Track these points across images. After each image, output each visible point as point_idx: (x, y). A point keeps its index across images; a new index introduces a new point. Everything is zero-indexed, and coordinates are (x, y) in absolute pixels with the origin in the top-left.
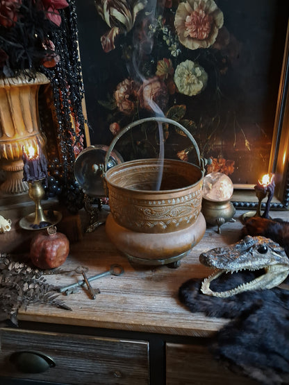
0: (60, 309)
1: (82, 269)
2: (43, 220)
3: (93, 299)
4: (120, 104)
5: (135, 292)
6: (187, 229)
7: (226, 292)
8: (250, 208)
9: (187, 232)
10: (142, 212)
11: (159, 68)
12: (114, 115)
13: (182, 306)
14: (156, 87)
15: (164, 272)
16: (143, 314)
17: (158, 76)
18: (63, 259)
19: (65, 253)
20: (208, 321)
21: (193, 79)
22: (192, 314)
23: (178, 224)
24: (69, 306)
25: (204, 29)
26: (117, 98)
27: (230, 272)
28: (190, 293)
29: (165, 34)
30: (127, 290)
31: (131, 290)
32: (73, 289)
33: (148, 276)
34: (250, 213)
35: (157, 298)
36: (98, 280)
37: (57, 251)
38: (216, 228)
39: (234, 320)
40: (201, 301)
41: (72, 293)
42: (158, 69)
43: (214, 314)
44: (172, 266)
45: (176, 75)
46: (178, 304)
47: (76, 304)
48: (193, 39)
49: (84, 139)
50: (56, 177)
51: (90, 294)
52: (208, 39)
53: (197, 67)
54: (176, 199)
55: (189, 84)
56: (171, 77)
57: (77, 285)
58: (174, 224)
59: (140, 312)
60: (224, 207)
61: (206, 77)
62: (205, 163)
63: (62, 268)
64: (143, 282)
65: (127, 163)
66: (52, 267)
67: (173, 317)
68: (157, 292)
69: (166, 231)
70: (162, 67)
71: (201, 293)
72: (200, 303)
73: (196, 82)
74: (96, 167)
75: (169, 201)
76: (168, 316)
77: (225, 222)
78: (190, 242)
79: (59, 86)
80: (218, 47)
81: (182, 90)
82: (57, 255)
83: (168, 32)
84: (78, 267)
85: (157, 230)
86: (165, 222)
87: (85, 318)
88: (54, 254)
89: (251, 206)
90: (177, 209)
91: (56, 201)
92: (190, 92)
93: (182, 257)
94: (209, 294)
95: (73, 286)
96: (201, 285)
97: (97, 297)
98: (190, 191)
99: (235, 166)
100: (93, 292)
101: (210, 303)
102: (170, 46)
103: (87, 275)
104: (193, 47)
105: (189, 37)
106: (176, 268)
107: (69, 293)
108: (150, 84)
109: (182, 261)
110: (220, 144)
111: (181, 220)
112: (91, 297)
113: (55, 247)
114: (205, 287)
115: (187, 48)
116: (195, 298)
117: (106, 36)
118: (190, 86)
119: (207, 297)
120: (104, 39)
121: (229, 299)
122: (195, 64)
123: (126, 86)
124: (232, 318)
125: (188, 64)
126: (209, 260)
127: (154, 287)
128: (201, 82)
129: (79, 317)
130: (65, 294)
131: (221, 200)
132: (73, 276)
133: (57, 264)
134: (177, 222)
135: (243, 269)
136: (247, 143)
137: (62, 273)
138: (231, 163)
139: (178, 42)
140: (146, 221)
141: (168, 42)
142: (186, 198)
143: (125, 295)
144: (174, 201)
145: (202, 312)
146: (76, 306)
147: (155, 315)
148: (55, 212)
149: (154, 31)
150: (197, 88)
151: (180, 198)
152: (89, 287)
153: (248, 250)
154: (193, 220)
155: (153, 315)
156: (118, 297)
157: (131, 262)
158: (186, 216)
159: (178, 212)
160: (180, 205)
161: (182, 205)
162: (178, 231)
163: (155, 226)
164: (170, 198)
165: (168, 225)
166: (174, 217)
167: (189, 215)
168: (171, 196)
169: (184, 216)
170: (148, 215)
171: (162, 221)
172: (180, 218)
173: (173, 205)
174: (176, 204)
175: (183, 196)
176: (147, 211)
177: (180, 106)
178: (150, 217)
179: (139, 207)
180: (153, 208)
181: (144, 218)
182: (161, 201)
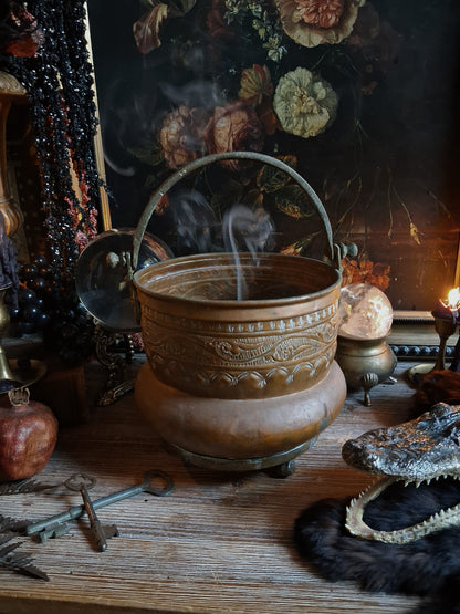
0: (20, 578)
1: (82, 480)
2: (6, 376)
3: (100, 550)
4: (171, 154)
5: (197, 532)
6: (310, 390)
7: (404, 531)
8: (422, 357)
9: (309, 397)
10: (212, 350)
11: (244, 83)
12: (158, 175)
13: (303, 565)
14: (240, 120)
15: (261, 485)
16: (216, 588)
17: (244, 100)
18: (42, 459)
19: (46, 445)
20: (367, 604)
21: (310, 104)
22: (328, 585)
23: (290, 378)
24: (43, 569)
25: (331, 8)
26: (165, 143)
27: (414, 483)
28: (322, 534)
29: (257, 18)
30: (179, 527)
31: (189, 528)
32: (57, 527)
33: (224, 495)
34: (421, 367)
35: (247, 546)
36: (117, 506)
37: (27, 441)
38: (360, 395)
39: (428, 599)
40: (348, 554)
41: (53, 537)
42: (244, 86)
43: (380, 584)
44: (277, 472)
45: (277, 98)
46: (294, 560)
47: (60, 563)
48: (311, 26)
49: (100, 218)
50: (39, 292)
51: (95, 536)
52: (339, 27)
53: (317, 81)
54: (286, 319)
55: (302, 115)
56: (268, 100)
57: (68, 517)
58: (282, 377)
59: (207, 582)
60: (374, 351)
61: (334, 102)
62: (342, 253)
63: (40, 479)
64: (215, 508)
65: (183, 260)
66: (16, 478)
67: (284, 592)
68: (247, 532)
69: (266, 393)
70: (250, 81)
71: (346, 533)
72: (348, 558)
73: (315, 110)
74: (114, 258)
75: (272, 325)
76: (274, 592)
77: (379, 382)
78: (318, 419)
79: (45, 103)
80: (357, 41)
81: (290, 126)
82: (27, 450)
83: (262, 14)
84: (73, 477)
85: (245, 391)
86: (263, 372)
87: (79, 599)
88: (21, 448)
89: (423, 352)
90: (289, 343)
91: (38, 340)
92: (304, 130)
93: (298, 454)
94: (365, 535)
95: (59, 521)
96: (344, 515)
97: (111, 544)
98: (317, 304)
99: (391, 275)
100: (101, 534)
101: (368, 559)
102: (267, 41)
103: (92, 495)
104: (310, 42)
105: (302, 22)
106: (284, 477)
107: (46, 536)
108: (228, 114)
109: (297, 461)
110: (362, 231)
111: (297, 368)
112: (97, 546)
113: (24, 433)
114: (354, 518)
115: (299, 45)
116: (334, 546)
117: (144, 21)
118: (305, 120)
119: (362, 543)
120: (139, 28)
121: (411, 548)
122: (313, 75)
123: (181, 120)
124: (421, 594)
125: (301, 74)
126: (366, 455)
127: (239, 519)
128: (324, 110)
129: (64, 598)
130: (37, 539)
131: (371, 336)
132: (61, 497)
133: (27, 470)
134: (290, 372)
135: (442, 477)
136: (413, 230)
137: (38, 489)
138: (383, 269)
139: (281, 32)
140: (220, 370)
141: (262, 33)
142: (309, 318)
143: (175, 541)
144: (282, 325)
145: (352, 579)
146: (57, 570)
147: (243, 589)
148: (32, 361)
149: (236, 10)
150: (318, 121)
151: (295, 318)
152: (94, 520)
153: (447, 432)
154: (321, 370)
155: (238, 589)
156: (157, 546)
157: (188, 465)
158: (309, 360)
159: (290, 350)
160: (296, 334)
161: (300, 334)
162: (291, 395)
163: (241, 382)
164: (274, 317)
165: (270, 380)
166: (282, 360)
167: (314, 358)
168: (275, 314)
169: (304, 361)
170: (225, 357)
171: (257, 369)
172: (295, 364)
173: (281, 334)
174: (286, 333)
175: (302, 315)
176: (223, 348)
177: (286, 158)
178: (230, 361)
179: (205, 338)
180: (236, 341)
181: (217, 364)
182: (253, 324)
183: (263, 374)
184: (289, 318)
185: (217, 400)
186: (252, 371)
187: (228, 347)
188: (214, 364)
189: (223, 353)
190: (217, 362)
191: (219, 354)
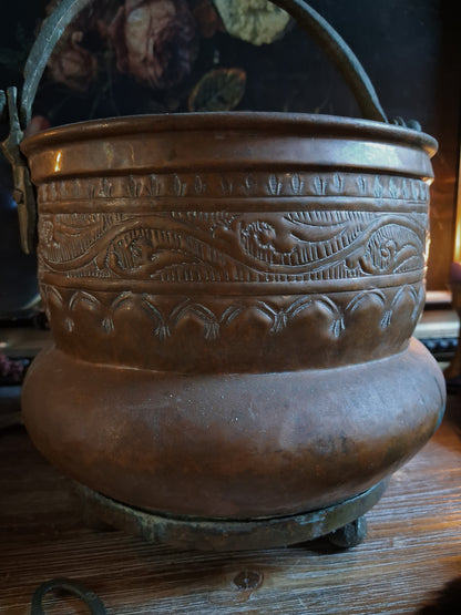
14: (163, 13)
23: (386, 318)
55: (252, 11)
58: (376, 313)
73: (270, 7)
75: (360, 185)
78: (437, 408)
81: (236, 27)
85: (302, 346)
90: (390, 234)
108: (146, 2)
111: (399, 295)
118: (256, 19)
134: (388, 301)
140: (247, 295)
144: (377, 188)
150: (274, 23)
158: (414, 281)
159: (390, 249)
160: (399, 217)
161: (404, 218)
165: (353, 319)
166: (377, 273)
169: (408, 281)
170: (259, 259)
171: (330, 290)
173: (376, 210)
174: (385, 209)
176: (256, 236)
177: (230, 73)
178: (271, 271)
179: (210, 216)
180: (286, 218)
181: (239, 281)
182: (325, 177)
183: (341, 304)
184: (388, 175)
186: (318, 296)
187: (267, 232)
188: (232, 280)
189: (255, 249)
190: (238, 274)
191: (246, 252)
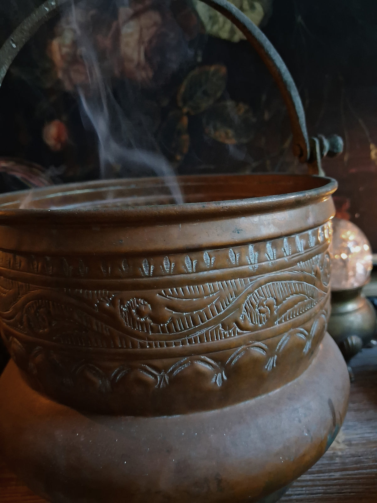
4: (66, 72)
6: (301, 377)
10: (111, 318)
14: (150, 23)
23: (272, 362)
54: (258, 242)
58: (257, 363)
69: (226, 396)
73: (246, 6)
75: (232, 255)
78: (325, 433)
81: (216, 28)
85: (185, 396)
90: (268, 293)
108: (136, 15)
111: (284, 341)
134: (271, 349)
136: (374, 153)
144: (251, 255)
158: (302, 323)
159: (270, 306)
160: (279, 274)
161: (285, 273)
162: (271, 394)
163: (175, 380)
164: (237, 238)
165: (234, 371)
166: (255, 328)
167: (309, 319)
168: (238, 231)
169: (294, 326)
170: (138, 329)
171: (208, 351)
172: (280, 333)
173: (250, 275)
174: (262, 271)
175: (288, 235)
176: (134, 311)
177: (213, 69)
178: (149, 339)
179: (93, 294)
180: (161, 294)
181: (122, 347)
182: (194, 255)
183: (220, 360)
184: (264, 240)
185: (129, 418)
186: (196, 357)
187: (143, 308)
188: (116, 347)
189: (134, 322)
190: (121, 343)
191: (126, 325)
